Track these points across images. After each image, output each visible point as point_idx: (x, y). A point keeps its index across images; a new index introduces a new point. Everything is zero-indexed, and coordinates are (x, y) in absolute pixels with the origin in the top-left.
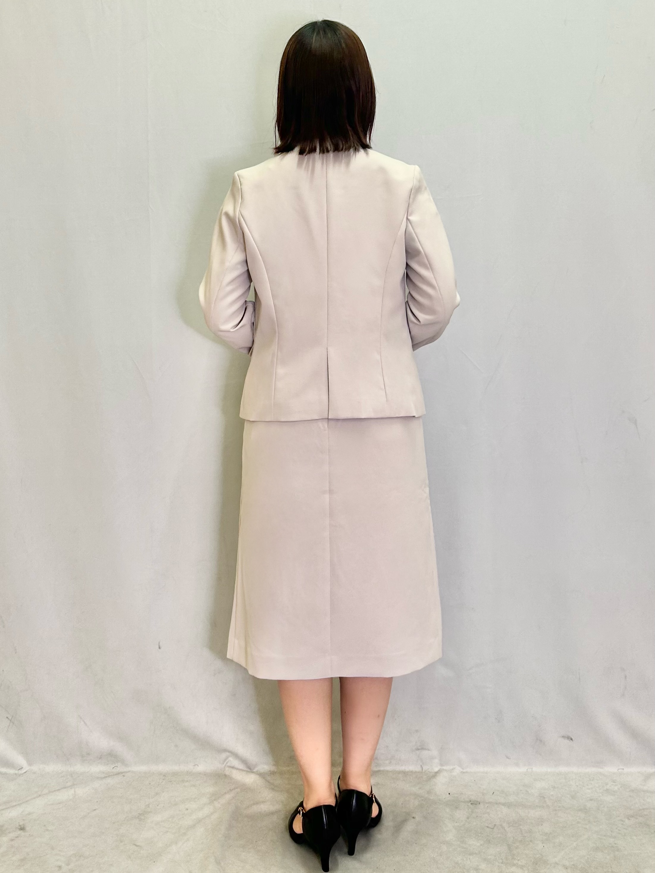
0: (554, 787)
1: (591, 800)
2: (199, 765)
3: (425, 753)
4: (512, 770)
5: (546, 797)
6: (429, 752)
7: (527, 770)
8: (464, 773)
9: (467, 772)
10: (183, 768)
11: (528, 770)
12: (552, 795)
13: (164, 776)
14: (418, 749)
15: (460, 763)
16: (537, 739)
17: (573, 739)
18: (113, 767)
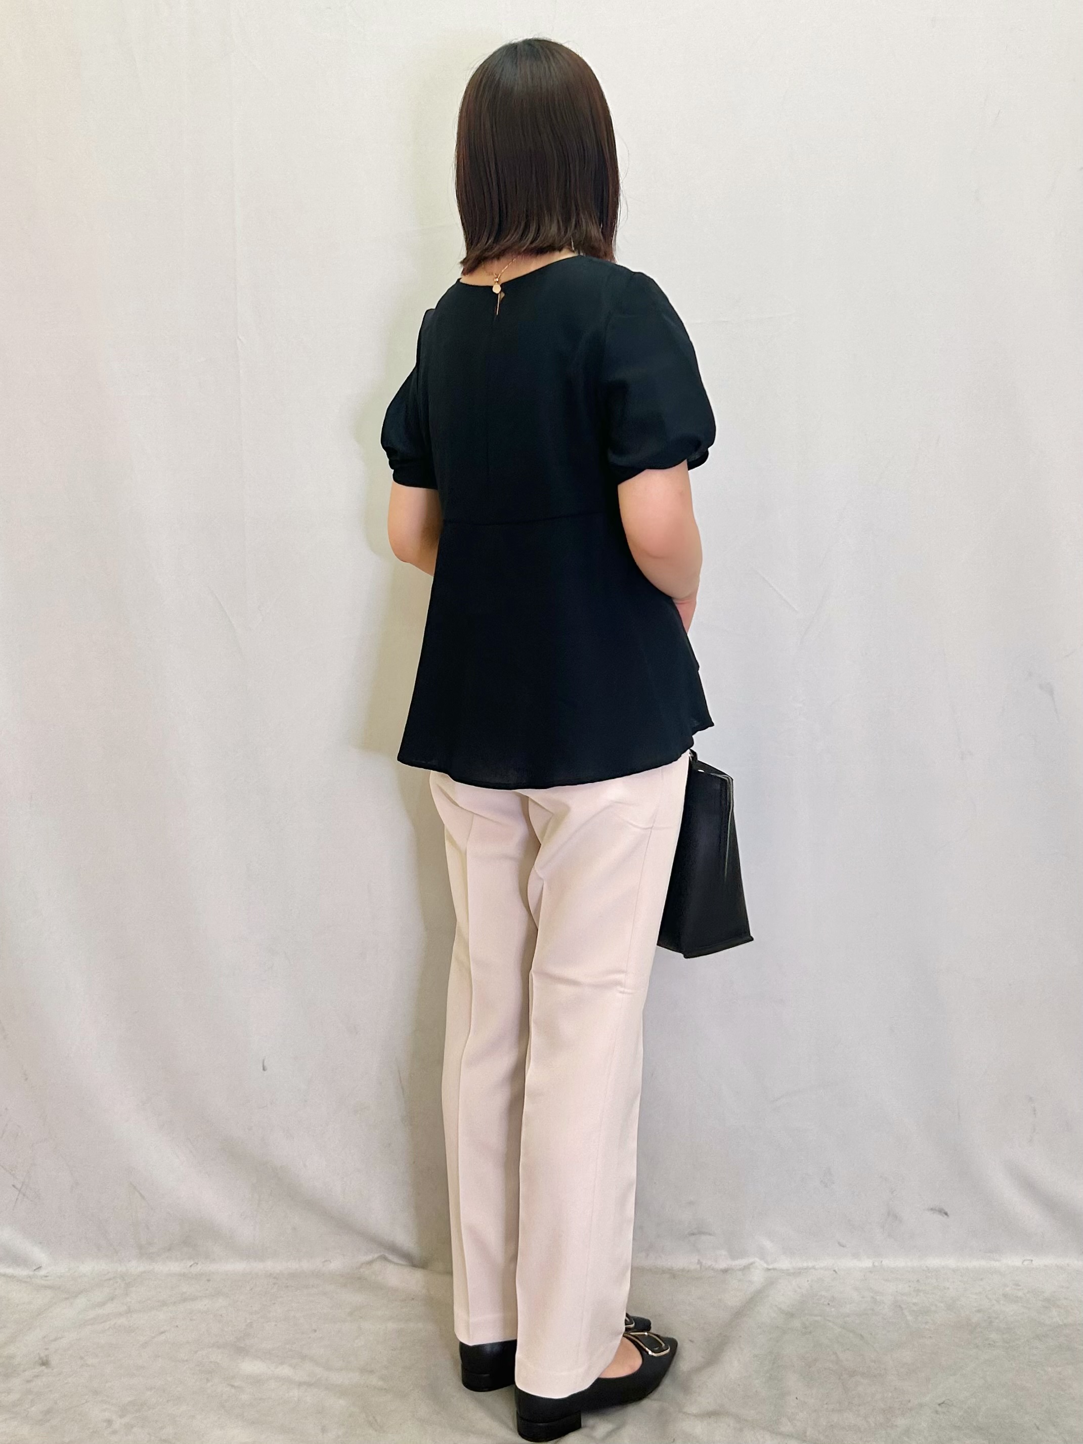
0: (918, 1291)
1: (979, 1311)
2: (332, 1261)
3: (704, 1238)
4: (848, 1263)
5: (903, 1306)
6: (712, 1237)
7: (873, 1264)
8: (769, 1270)
9: (774, 1269)
10: (306, 1265)
11: (875, 1264)
12: (914, 1304)
13: (274, 1278)
14: (693, 1234)
15: (763, 1254)
16: (889, 1214)
17: (949, 1213)
18: (190, 1265)
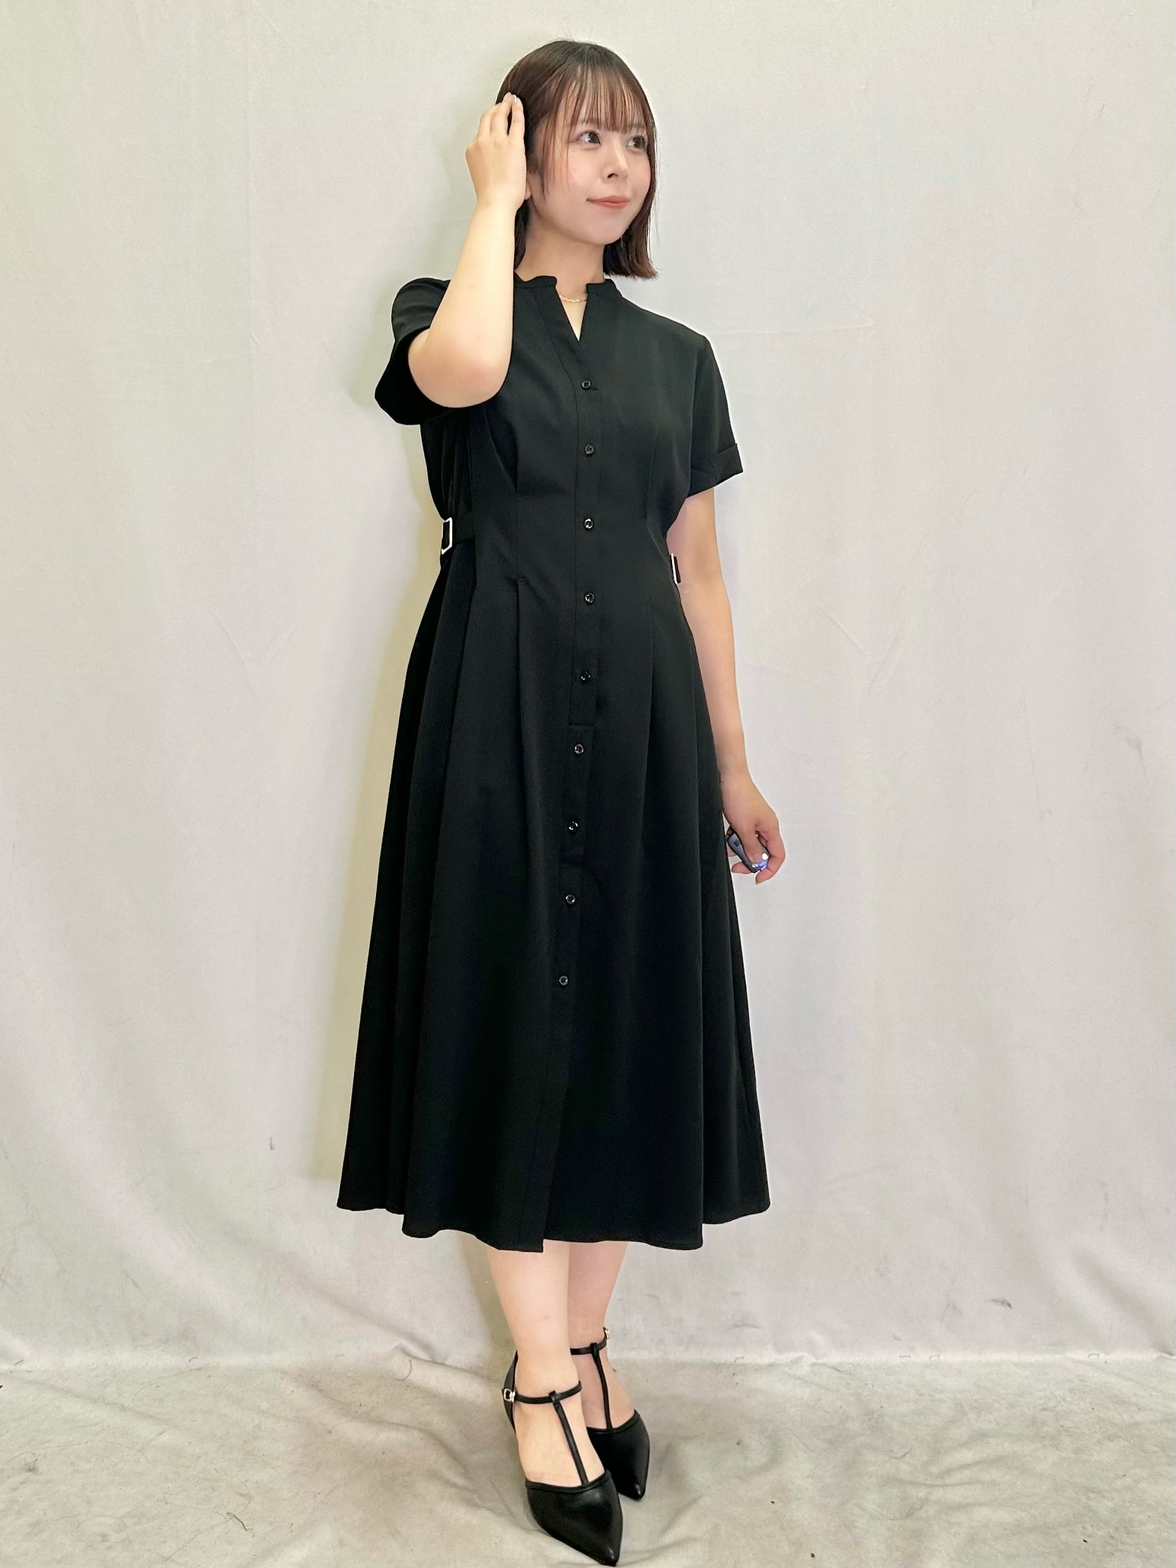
0: (979, 1387)
1: (1045, 1409)
3: (748, 1330)
4: (903, 1357)
5: (964, 1405)
6: (758, 1330)
7: (931, 1357)
8: (819, 1365)
9: (824, 1365)
10: (317, 1359)
11: (932, 1359)
12: (976, 1401)
13: (282, 1372)
14: (737, 1326)
15: (811, 1347)
16: (948, 1305)
17: (1012, 1305)
18: (189, 1359)
